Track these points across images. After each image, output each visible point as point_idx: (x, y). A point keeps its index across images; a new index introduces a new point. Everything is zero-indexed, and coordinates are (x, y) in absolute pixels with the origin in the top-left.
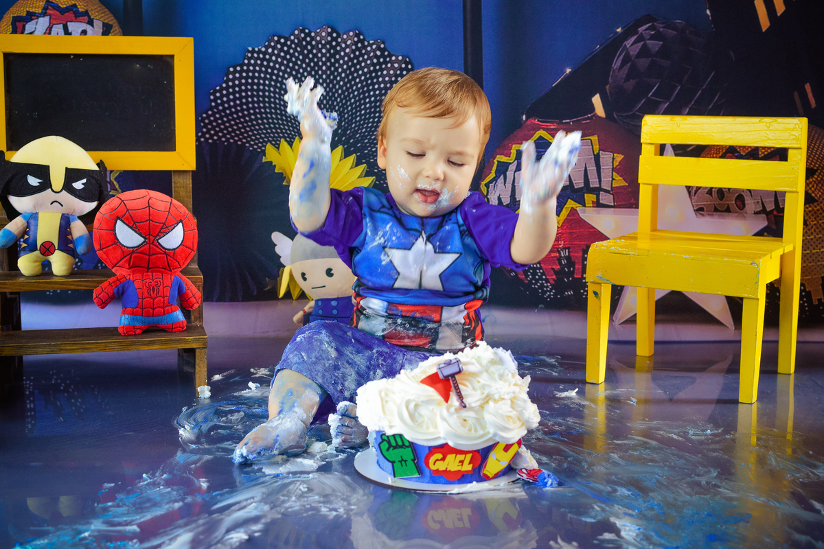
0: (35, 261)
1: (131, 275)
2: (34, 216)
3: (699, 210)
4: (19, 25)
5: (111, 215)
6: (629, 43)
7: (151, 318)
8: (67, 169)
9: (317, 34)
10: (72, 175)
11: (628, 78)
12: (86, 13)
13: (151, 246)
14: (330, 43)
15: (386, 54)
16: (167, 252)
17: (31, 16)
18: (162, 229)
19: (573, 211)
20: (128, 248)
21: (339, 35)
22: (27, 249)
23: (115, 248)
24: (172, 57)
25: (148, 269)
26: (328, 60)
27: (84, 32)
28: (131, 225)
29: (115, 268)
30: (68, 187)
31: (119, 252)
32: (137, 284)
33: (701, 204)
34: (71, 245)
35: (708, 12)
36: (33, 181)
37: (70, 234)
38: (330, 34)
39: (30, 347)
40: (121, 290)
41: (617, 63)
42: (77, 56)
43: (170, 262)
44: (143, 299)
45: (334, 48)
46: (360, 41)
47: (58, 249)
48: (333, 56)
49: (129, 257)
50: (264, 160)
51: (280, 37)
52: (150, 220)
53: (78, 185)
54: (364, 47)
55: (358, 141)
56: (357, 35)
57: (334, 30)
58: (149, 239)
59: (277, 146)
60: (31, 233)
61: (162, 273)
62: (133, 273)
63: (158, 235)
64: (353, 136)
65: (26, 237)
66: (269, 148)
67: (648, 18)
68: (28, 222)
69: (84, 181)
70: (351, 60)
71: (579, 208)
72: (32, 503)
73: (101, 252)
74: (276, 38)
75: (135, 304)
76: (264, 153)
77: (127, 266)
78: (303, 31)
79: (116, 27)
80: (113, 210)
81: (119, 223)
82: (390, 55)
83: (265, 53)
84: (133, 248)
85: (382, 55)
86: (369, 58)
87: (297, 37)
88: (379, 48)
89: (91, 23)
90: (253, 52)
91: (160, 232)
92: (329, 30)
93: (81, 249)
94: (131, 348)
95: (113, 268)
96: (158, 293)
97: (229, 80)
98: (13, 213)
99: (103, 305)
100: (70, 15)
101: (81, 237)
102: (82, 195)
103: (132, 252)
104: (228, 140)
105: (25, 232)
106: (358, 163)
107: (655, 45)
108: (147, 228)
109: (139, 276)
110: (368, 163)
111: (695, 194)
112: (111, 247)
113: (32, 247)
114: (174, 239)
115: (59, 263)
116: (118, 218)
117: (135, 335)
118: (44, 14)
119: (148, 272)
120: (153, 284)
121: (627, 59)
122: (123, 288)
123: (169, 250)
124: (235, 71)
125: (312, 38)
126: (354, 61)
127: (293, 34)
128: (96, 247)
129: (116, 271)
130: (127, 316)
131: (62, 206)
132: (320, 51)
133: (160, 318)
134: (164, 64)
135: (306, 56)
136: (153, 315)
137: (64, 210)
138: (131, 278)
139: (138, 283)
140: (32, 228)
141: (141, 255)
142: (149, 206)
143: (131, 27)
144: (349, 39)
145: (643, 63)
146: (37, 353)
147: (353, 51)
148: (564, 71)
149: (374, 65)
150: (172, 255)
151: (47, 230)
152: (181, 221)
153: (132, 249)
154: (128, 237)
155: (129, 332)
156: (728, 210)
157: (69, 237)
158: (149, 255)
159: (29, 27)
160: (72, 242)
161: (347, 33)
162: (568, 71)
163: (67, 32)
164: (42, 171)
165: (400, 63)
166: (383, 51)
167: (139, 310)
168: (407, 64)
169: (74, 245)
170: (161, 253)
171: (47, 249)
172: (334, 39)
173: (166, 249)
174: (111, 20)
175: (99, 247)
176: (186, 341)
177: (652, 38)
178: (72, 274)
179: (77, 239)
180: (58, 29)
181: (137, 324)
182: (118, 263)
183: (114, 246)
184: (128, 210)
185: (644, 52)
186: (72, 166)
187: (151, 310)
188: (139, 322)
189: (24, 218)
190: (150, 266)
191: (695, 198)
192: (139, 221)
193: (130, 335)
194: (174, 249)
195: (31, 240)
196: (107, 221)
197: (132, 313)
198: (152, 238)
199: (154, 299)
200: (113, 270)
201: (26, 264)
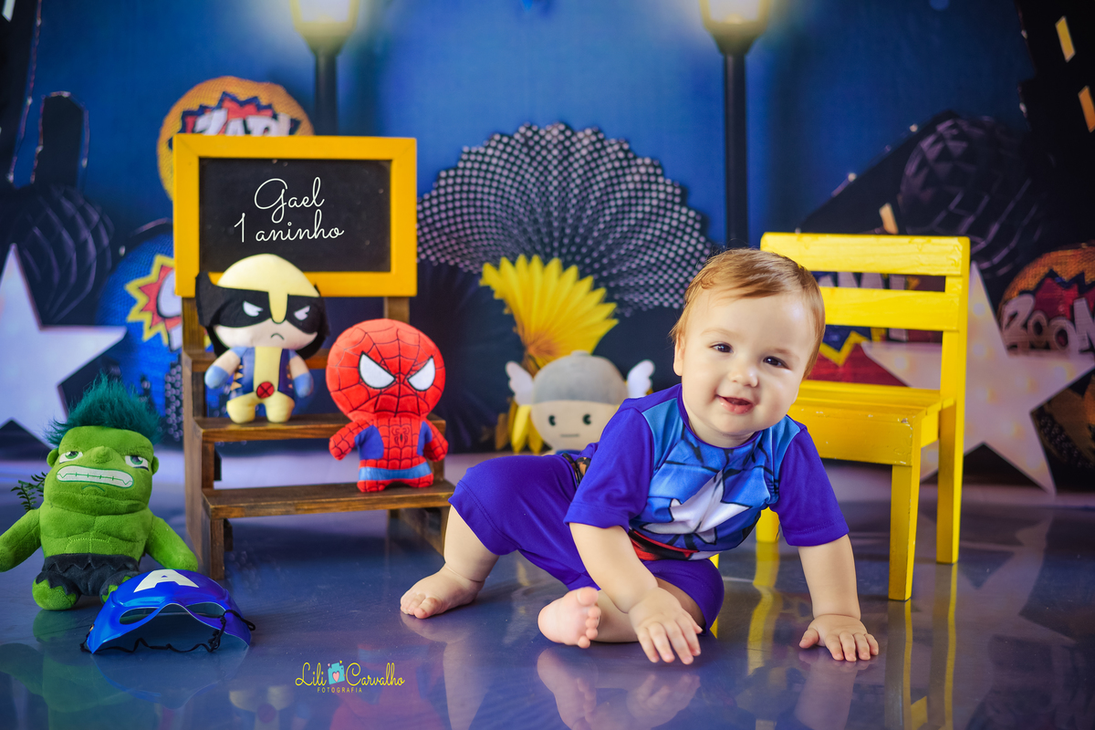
0: (250, 405)
1: (375, 421)
2: (250, 351)
3: (1012, 348)
4: (189, 120)
5: (354, 350)
6: (926, 143)
7: (396, 472)
8: (290, 297)
9: (548, 132)
10: (294, 302)
11: (925, 185)
12: (269, 107)
13: (402, 385)
14: (561, 142)
15: (630, 156)
16: (416, 393)
17: (203, 110)
18: (413, 365)
19: (857, 348)
20: (374, 388)
21: (574, 133)
22: (240, 390)
23: (359, 389)
24: (389, 161)
25: (396, 413)
26: (560, 162)
27: (267, 129)
28: (379, 362)
29: (355, 412)
30: (290, 317)
31: (363, 395)
32: (383, 431)
33: (1014, 340)
34: (291, 386)
35: (1023, 108)
36: (251, 310)
37: (289, 372)
38: (562, 132)
39: (263, 507)
40: (363, 437)
41: (911, 168)
42: (281, 161)
43: (420, 405)
44: (389, 448)
45: (567, 148)
46: (599, 140)
47: (279, 390)
48: (566, 158)
49: (375, 399)
50: (482, 283)
51: (502, 135)
52: (400, 355)
53: (301, 314)
54: (604, 148)
55: (594, 261)
56: (595, 133)
57: (568, 127)
58: (399, 378)
59: (497, 266)
60: (245, 371)
61: (410, 417)
62: (378, 418)
63: (409, 373)
64: (589, 254)
65: (239, 376)
66: (488, 270)
67: (949, 115)
68: (242, 359)
69: (307, 309)
70: (588, 163)
71: (864, 342)
72: (236, 698)
73: (339, 393)
74: (497, 137)
75: (379, 455)
76: (480, 275)
77: (372, 409)
78: (529, 128)
79: (306, 125)
80: (355, 343)
81: (364, 359)
82: (635, 158)
83: (484, 155)
84: (381, 388)
85: (626, 158)
86: (611, 161)
87: (523, 135)
88: (621, 149)
89: (275, 117)
90: (469, 153)
91: (411, 370)
92: (562, 127)
93: (303, 389)
94: (377, 506)
95: (351, 411)
96: (406, 441)
97: (439, 187)
98: (220, 348)
99: (341, 455)
100: (250, 108)
101: (302, 376)
102: (304, 326)
103: (381, 393)
104: (437, 259)
105: (238, 370)
106: (595, 287)
107: (957, 147)
108: (397, 365)
109: (384, 421)
110: (607, 287)
111: (1008, 325)
112: (354, 387)
113: (247, 389)
114: (424, 378)
115: (277, 407)
116: (363, 353)
117: (378, 491)
118: (219, 106)
119: (395, 417)
120: (401, 431)
121: (924, 163)
122: (366, 436)
123: (420, 391)
124: (448, 177)
125: (542, 137)
126: (591, 165)
127: (517, 131)
128: (331, 386)
129: (354, 416)
130: (368, 469)
131: (282, 338)
132: (549, 152)
133: (406, 471)
134: (380, 169)
135: (533, 159)
136: (400, 468)
137: (285, 344)
138: (375, 425)
139: (385, 431)
140: (246, 365)
141: (390, 397)
142: (398, 339)
143: (325, 124)
144: (585, 137)
145: (943, 168)
146: (270, 514)
147: (590, 153)
148: (847, 177)
149: (615, 169)
150: (422, 397)
151: (265, 369)
152: (432, 357)
153: (379, 391)
154: (375, 376)
155: (373, 488)
156: (1047, 347)
157: (289, 376)
158: (399, 397)
159: (201, 122)
160: (291, 381)
161: (583, 130)
162: (852, 177)
163: (247, 132)
164: (261, 298)
165: (647, 166)
166: (626, 152)
167: (385, 462)
168: (655, 167)
169: (293, 386)
170: (411, 395)
171: (265, 390)
172: (568, 138)
173: (417, 390)
174: (299, 113)
175: (337, 388)
176: (438, 498)
177: (954, 138)
178: (293, 418)
179: (297, 379)
180: (236, 125)
181: (381, 479)
182: (360, 406)
183: (358, 386)
184: (374, 344)
185: (945, 155)
186: (294, 292)
187: (397, 462)
188: (381, 475)
189: (237, 352)
190: (399, 409)
191: (1007, 333)
192: (388, 356)
193: (371, 492)
194: (425, 390)
195: (246, 381)
196: (348, 356)
197: (376, 466)
198: (402, 377)
199: (401, 449)
200: (350, 416)
201: (238, 408)
